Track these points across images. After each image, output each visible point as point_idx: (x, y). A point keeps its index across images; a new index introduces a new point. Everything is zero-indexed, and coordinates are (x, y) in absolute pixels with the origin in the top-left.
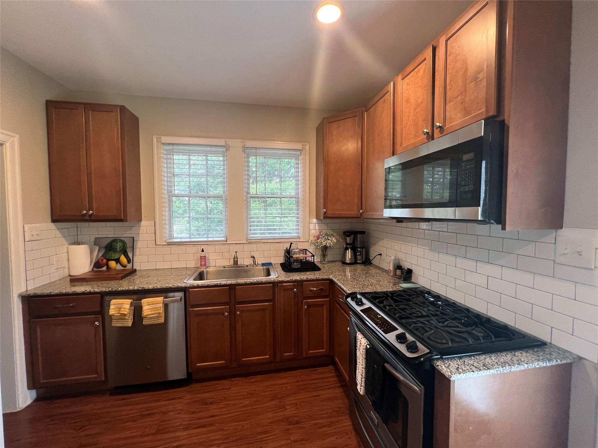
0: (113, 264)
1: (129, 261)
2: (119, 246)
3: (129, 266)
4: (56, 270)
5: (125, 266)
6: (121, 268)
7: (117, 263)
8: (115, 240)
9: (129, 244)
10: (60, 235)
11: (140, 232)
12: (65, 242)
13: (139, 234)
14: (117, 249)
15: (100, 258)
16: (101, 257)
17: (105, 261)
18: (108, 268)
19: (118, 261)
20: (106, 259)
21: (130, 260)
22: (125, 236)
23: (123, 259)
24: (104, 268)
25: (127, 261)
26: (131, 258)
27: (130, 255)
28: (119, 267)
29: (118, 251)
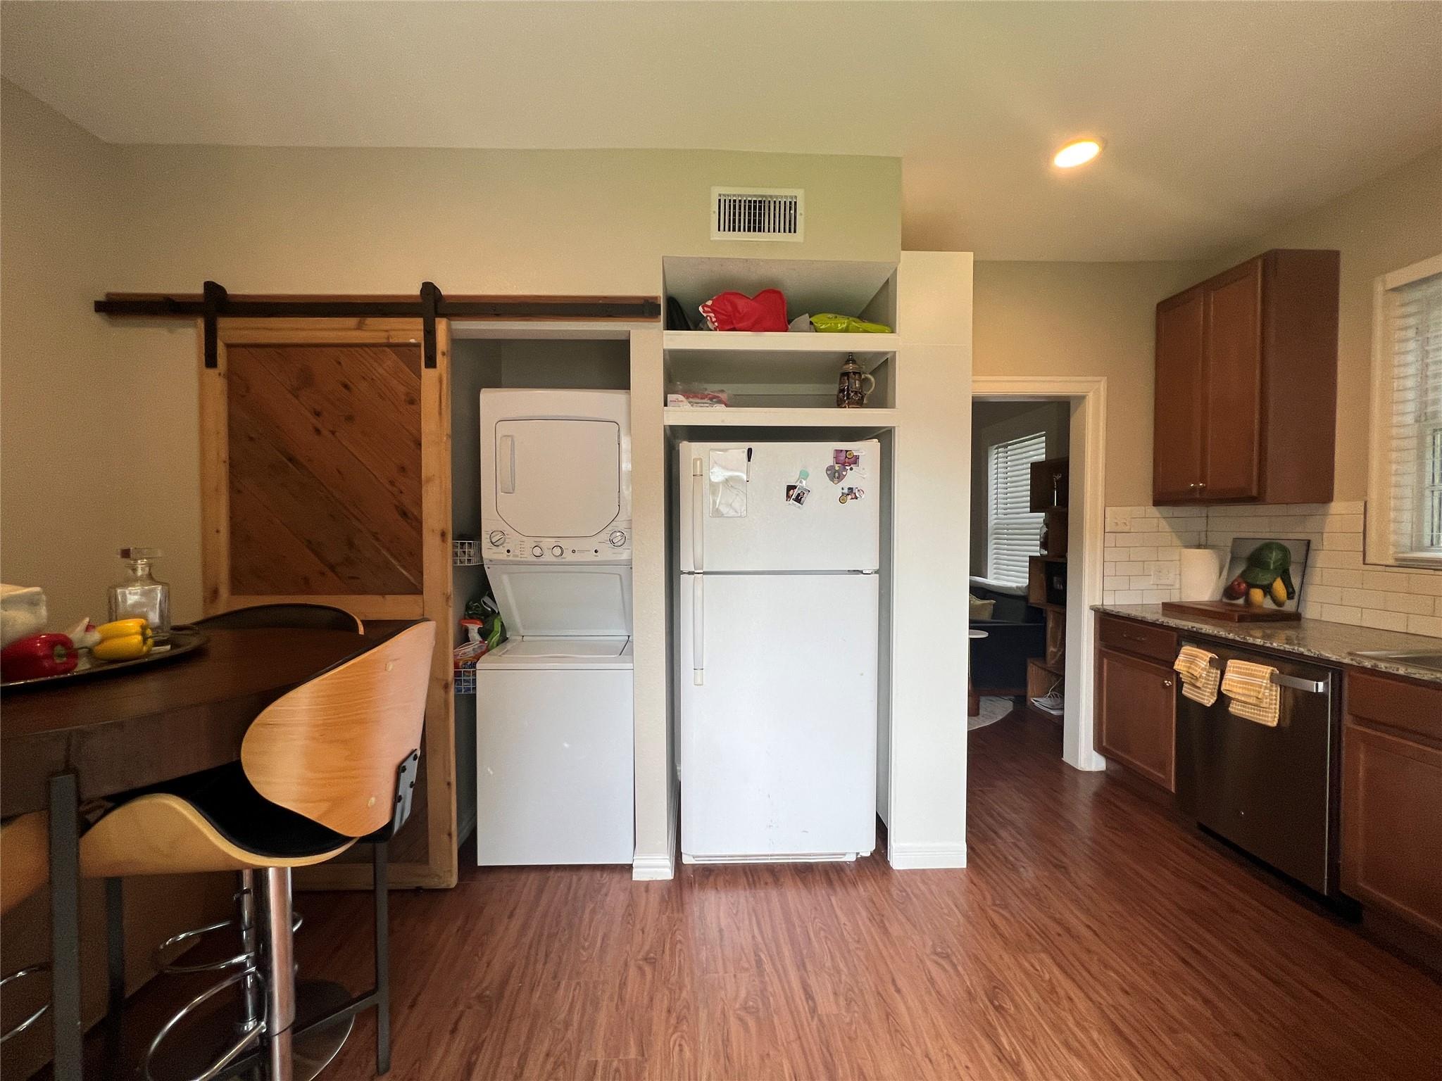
0: (1257, 595)
1: (1290, 595)
2: (1274, 556)
3: (1290, 606)
4: (1155, 587)
5: (1280, 604)
6: (1273, 606)
7: (1265, 595)
8: (1268, 546)
9: (1296, 556)
10: (1167, 528)
11: (1327, 529)
12: (1176, 542)
13: (1322, 533)
14: (1269, 566)
15: (1235, 580)
16: (1239, 577)
17: (1243, 586)
18: (1248, 602)
19: (1267, 590)
20: (1246, 582)
21: (1294, 592)
22: (1291, 536)
23: (1279, 587)
24: (1241, 601)
25: (1288, 592)
26: (1297, 588)
27: (1296, 582)
28: (1268, 604)
29: (1272, 567)
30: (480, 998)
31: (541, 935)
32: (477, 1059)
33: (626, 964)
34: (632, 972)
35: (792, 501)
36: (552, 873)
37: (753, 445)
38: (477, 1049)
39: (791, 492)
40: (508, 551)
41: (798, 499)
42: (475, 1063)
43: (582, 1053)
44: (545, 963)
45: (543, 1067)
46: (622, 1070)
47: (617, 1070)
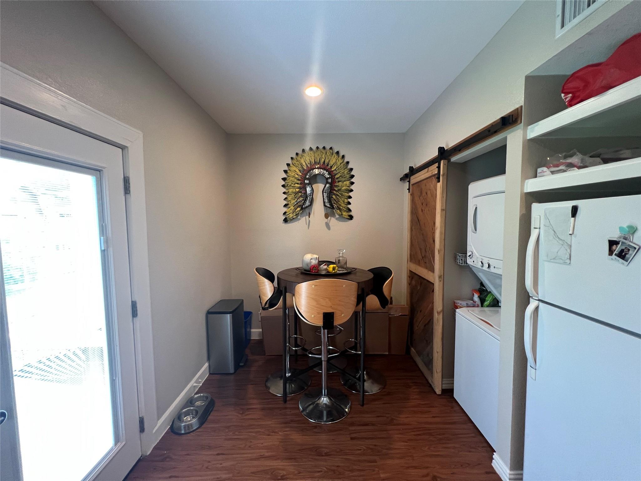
30: (392, 419)
31: (429, 430)
32: (370, 426)
33: (427, 468)
34: (425, 471)
35: (614, 256)
36: (470, 424)
37: (578, 203)
38: (373, 425)
39: (614, 247)
40: (474, 261)
41: (622, 255)
42: (369, 426)
43: (378, 457)
44: (414, 435)
45: (371, 445)
46: (375, 472)
47: (374, 471)
